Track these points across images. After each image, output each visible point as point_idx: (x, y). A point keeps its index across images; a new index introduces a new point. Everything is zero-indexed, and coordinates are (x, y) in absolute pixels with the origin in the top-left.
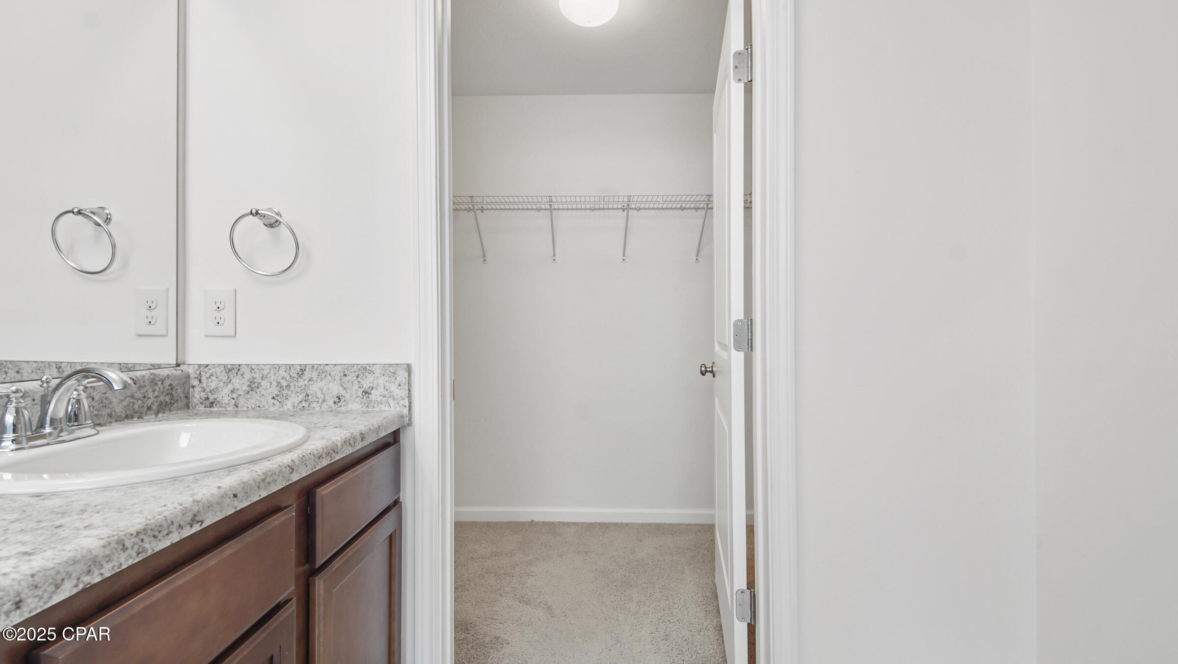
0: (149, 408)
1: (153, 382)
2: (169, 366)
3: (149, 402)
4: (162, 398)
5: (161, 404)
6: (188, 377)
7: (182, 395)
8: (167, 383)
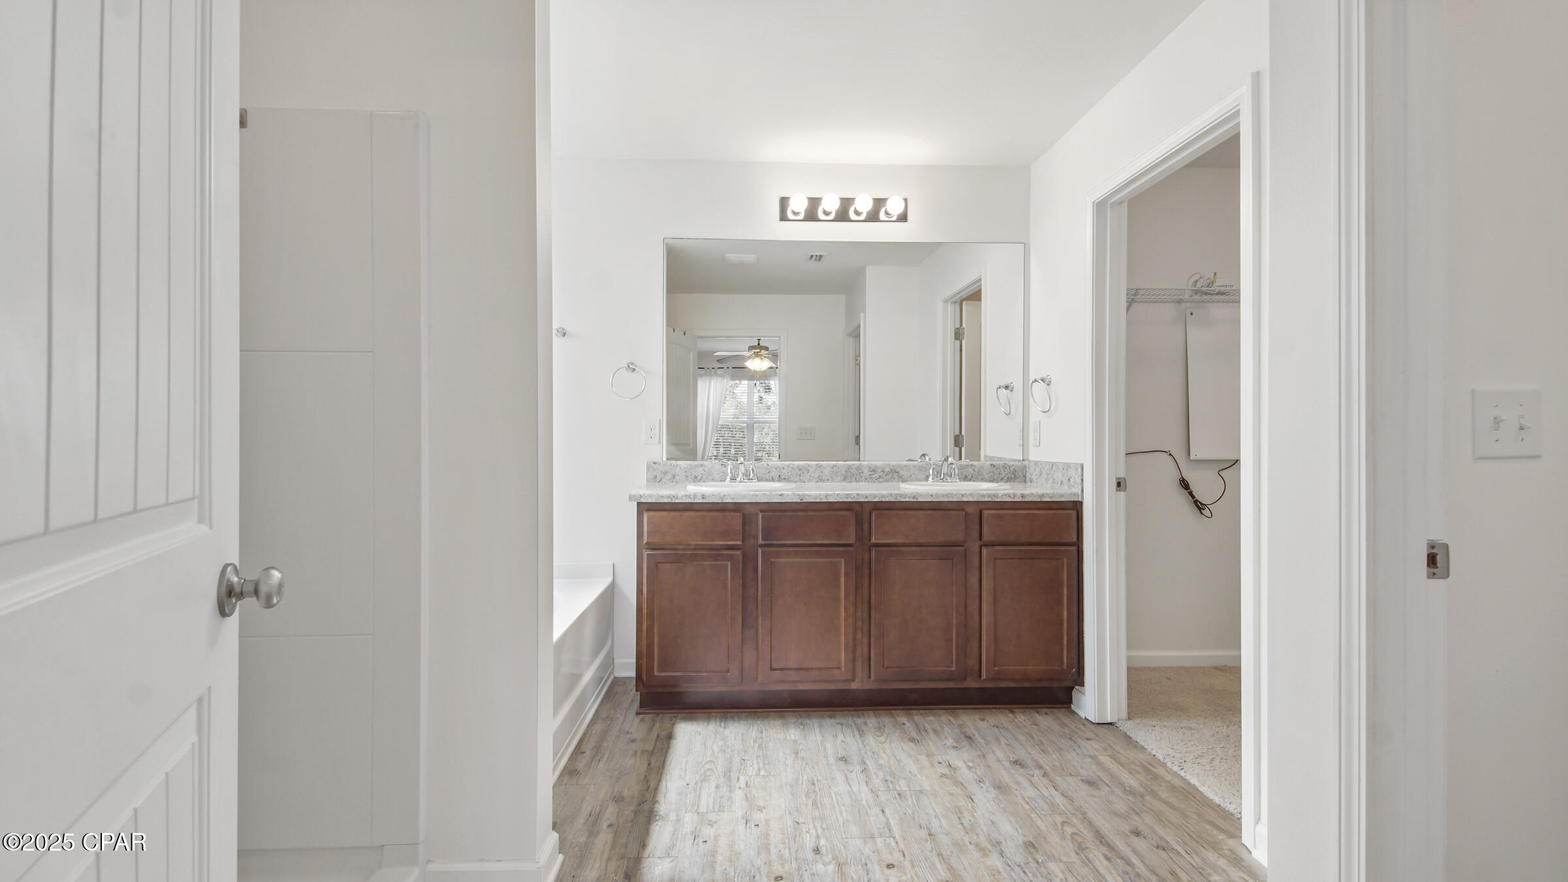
0: (1002, 479)
1: (1004, 467)
2: (1019, 461)
3: (1002, 476)
4: (1009, 475)
5: (1009, 478)
6: (1025, 466)
7: (1022, 476)
8: (1012, 468)
